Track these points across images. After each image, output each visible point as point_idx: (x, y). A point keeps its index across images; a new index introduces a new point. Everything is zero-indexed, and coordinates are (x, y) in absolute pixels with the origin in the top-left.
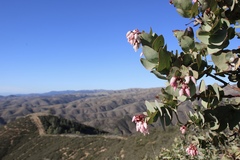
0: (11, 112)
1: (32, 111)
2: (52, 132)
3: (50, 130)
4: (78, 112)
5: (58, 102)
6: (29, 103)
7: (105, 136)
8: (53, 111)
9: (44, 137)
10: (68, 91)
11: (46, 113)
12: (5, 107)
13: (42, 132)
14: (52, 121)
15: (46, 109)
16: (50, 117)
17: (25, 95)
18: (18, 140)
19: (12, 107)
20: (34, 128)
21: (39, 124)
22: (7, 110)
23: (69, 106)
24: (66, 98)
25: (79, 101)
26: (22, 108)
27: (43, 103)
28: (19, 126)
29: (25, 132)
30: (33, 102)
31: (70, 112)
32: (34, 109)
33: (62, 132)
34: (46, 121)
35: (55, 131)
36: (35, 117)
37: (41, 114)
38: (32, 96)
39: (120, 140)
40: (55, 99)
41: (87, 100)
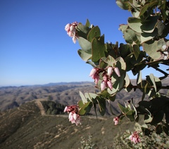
0: (22, 98)
1: (36, 98)
2: (50, 113)
3: (49, 111)
4: (69, 98)
5: (54, 91)
6: (34, 92)
7: (90, 117)
8: (51, 98)
9: (45, 117)
10: (62, 83)
11: (46, 99)
12: (18, 94)
13: (43, 113)
14: (50, 105)
15: (46, 96)
16: (49, 102)
17: (31, 86)
18: (27, 118)
19: (23, 95)
20: (38, 110)
21: (41, 107)
22: (19, 96)
23: (63, 94)
24: (60, 88)
25: (70, 90)
26: (29, 95)
27: (43, 92)
28: (28, 108)
29: (31, 113)
30: (37, 91)
31: (63, 99)
32: (38, 96)
33: (58, 113)
34: (46, 105)
35: (53, 113)
36: (38, 102)
37: (42, 100)
38: (36, 87)
39: (101, 120)
40: (52, 89)
41: (76, 89)
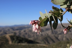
1: (6, 33)
2: (15, 43)
4: (26, 34)
5: (17, 30)
6: (5, 30)
7: (38, 45)
8: (15, 33)
9: (12, 45)
10: (22, 25)
11: (12, 34)
13: (10, 43)
14: (15, 38)
15: (12, 33)
16: (14, 36)
20: (7, 41)
21: (9, 39)
23: (22, 31)
24: (21, 28)
25: (26, 29)
26: (2, 32)
27: (11, 30)
29: (3, 43)
30: (7, 29)
31: (23, 34)
32: (7, 33)
34: (12, 38)
36: (8, 36)
37: (10, 35)
38: (6, 27)
40: (16, 28)
